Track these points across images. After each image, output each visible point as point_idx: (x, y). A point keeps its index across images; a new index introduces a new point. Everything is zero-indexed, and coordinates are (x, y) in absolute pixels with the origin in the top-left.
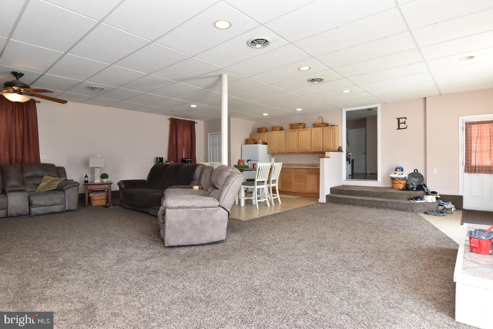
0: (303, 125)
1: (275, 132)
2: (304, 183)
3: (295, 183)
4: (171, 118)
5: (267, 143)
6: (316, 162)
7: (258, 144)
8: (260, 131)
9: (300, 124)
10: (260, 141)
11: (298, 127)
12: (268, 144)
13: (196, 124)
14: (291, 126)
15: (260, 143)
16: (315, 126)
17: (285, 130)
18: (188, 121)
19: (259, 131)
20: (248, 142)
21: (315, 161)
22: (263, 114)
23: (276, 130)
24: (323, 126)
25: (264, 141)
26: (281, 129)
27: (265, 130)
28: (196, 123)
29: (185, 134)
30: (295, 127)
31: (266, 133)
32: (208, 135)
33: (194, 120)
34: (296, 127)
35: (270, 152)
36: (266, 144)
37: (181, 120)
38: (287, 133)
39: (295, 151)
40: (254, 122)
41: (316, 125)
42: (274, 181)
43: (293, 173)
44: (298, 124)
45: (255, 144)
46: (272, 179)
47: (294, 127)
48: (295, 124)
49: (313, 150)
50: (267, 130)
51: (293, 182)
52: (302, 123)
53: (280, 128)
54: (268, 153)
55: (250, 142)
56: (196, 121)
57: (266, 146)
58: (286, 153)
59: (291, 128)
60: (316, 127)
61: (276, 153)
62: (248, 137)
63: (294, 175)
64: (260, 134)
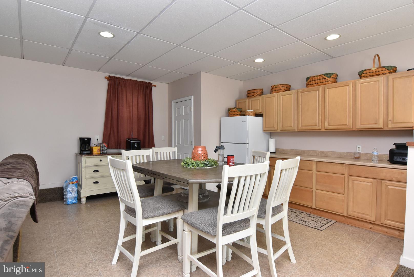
0: (334, 76)
1: (277, 95)
2: (343, 196)
3: (317, 191)
4: (109, 76)
5: (262, 114)
6: (361, 149)
7: (247, 115)
8: (251, 94)
9: (329, 75)
10: (250, 110)
11: (324, 80)
12: (264, 115)
13: (153, 88)
14: (309, 80)
15: (250, 113)
16: (365, 75)
17: (294, 89)
18: (141, 82)
19: (249, 95)
20: (231, 113)
21: (360, 146)
22: (254, 61)
23: (279, 91)
24: (386, 73)
25: (257, 112)
26: (288, 88)
27: (258, 94)
28: (155, 86)
29: (135, 102)
30: (316, 82)
31: (261, 98)
32: (173, 103)
33: (151, 82)
34: (319, 81)
35: (267, 129)
36: (260, 115)
37: (127, 80)
38: (300, 94)
39: (317, 128)
40: (242, 83)
41: (368, 72)
42: (277, 210)
43: (314, 171)
44: (324, 75)
45: (241, 115)
46: (272, 203)
47: (314, 82)
48: (317, 76)
49: (359, 126)
50: (262, 92)
51: (314, 189)
52: (332, 73)
53: (286, 86)
54: (264, 131)
55: (234, 113)
56: (154, 83)
57: (260, 119)
58: (297, 131)
59: (307, 85)
60: (367, 76)
61: (279, 131)
62: (231, 105)
63: (316, 174)
64: (250, 100)
